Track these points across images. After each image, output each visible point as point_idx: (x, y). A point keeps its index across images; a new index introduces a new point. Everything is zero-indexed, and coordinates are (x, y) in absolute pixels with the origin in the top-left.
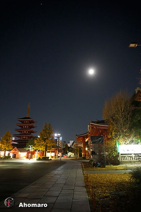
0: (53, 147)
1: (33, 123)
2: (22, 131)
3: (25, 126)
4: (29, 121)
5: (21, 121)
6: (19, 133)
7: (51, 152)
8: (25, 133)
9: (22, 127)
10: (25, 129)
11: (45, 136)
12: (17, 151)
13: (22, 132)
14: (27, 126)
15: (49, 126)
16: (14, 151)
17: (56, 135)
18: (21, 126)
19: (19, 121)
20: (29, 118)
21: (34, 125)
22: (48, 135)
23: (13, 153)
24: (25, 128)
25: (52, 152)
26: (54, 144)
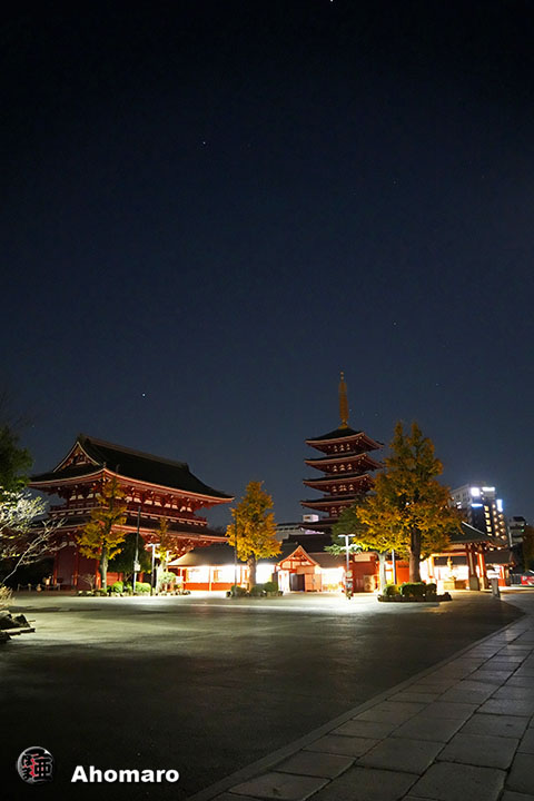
0: (455, 538)
1: (369, 448)
2: (331, 486)
3: (338, 465)
4: (352, 443)
5: (324, 449)
6: (321, 494)
7: (449, 563)
8: (344, 492)
9: (331, 471)
10: (341, 475)
11: (400, 487)
12: (308, 563)
13: (330, 490)
14: (346, 464)
15: (417, 437)
16: (298, 563)
17: (475, 492)
18: (323, 468)
19: (316, 447)
20: (349, 432)
21: (371, 455)
22: (414, 480)
23: (292, 571)
24: (339, 472)
25: (456, 561)
26: (450, 520)
